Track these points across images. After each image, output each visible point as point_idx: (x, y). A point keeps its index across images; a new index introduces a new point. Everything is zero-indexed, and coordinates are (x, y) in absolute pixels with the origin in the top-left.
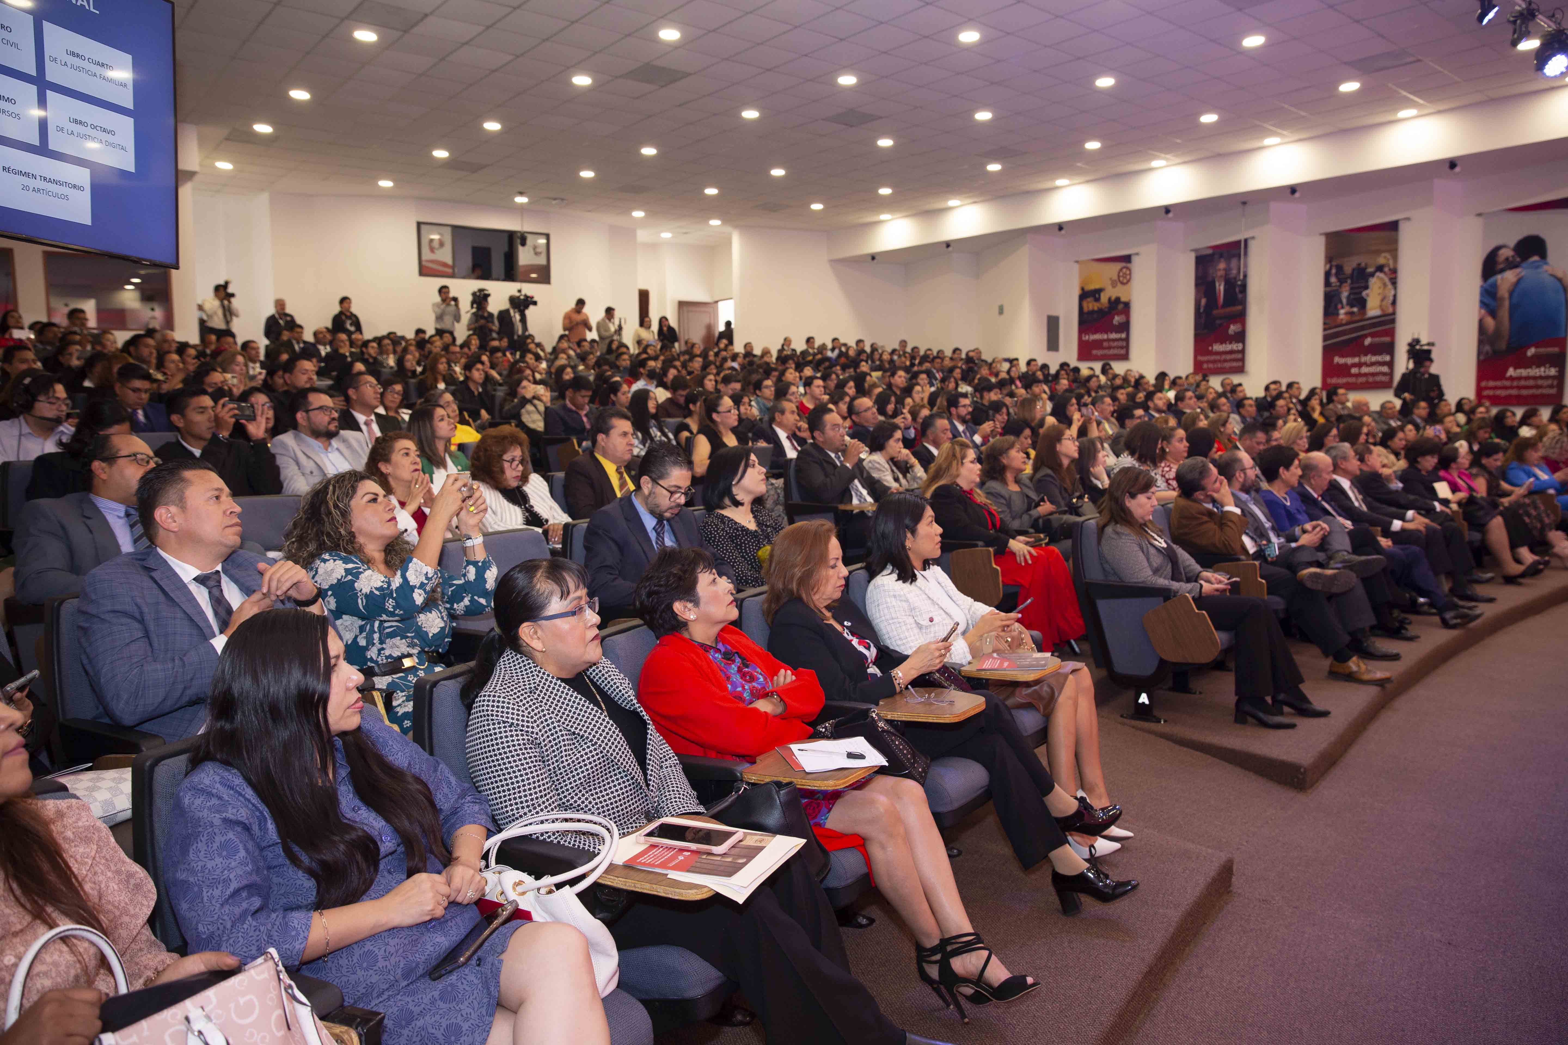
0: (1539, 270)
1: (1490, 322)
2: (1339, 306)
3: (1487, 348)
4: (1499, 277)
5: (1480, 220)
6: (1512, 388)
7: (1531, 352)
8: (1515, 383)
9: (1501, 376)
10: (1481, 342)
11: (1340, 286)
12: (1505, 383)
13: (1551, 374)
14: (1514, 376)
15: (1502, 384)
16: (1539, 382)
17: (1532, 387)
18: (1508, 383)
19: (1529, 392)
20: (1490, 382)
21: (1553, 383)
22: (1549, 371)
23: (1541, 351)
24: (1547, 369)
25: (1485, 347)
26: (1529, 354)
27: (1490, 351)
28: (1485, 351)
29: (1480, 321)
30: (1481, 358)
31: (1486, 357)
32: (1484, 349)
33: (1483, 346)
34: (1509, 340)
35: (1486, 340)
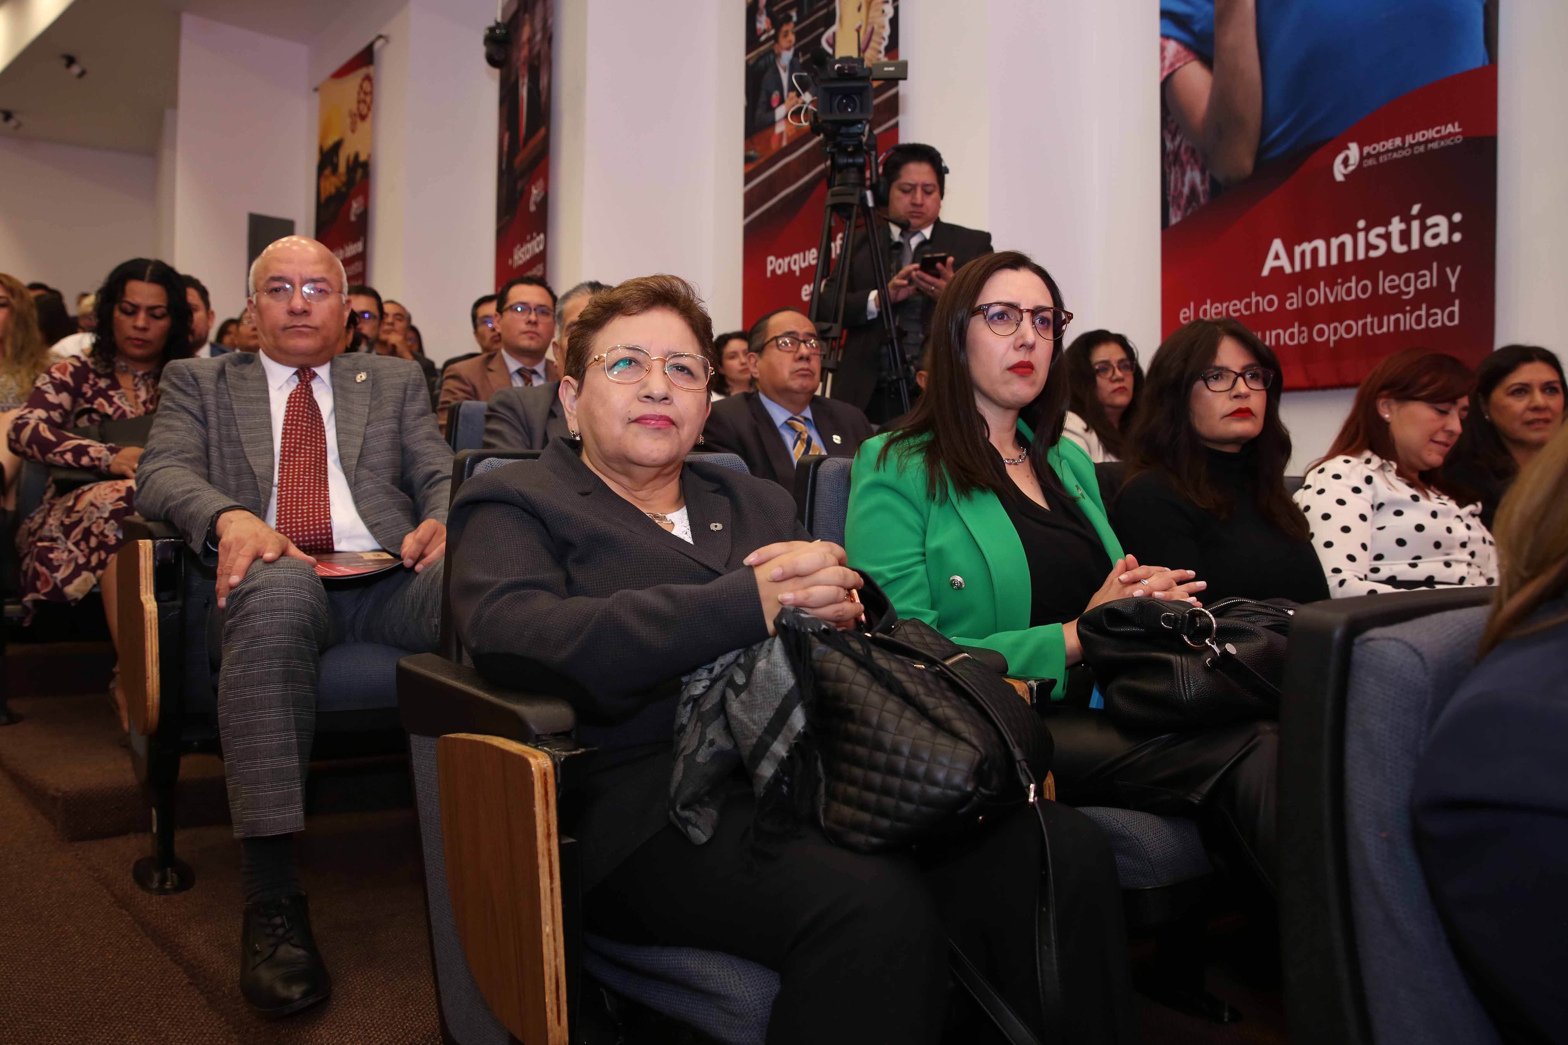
1: (1196, 80)
2: (775, 95)
3: (1193, 176)
6: (1281, 319)
7: (1347, 160)
8: (1294, 301)
9: (1245, 276)
10: (1169, 161)
11: (775, 38)
12: (1257, 303)
13: (1430, 243)
14: (1288, 270)
15: (1248, 306)
16: (1386, 284)
17: (1356, 309)
18: (1271, 303)
19: (1349, 329)
20: (1208, 307)
21: (1443, 279)
22: (1424, 229)
23: (1388, 151)
24: (1416, 225)
25: (1183, 174)
26: (1339, 172)
27: (1200, 188)
28: (1186, 190)
29: (1167, 86)
30: (1174, 220)
31: (1190, 211)
32: (1183, 184)
33: (1179, 175)
34: (1264, 131)
35: (1187, 148)
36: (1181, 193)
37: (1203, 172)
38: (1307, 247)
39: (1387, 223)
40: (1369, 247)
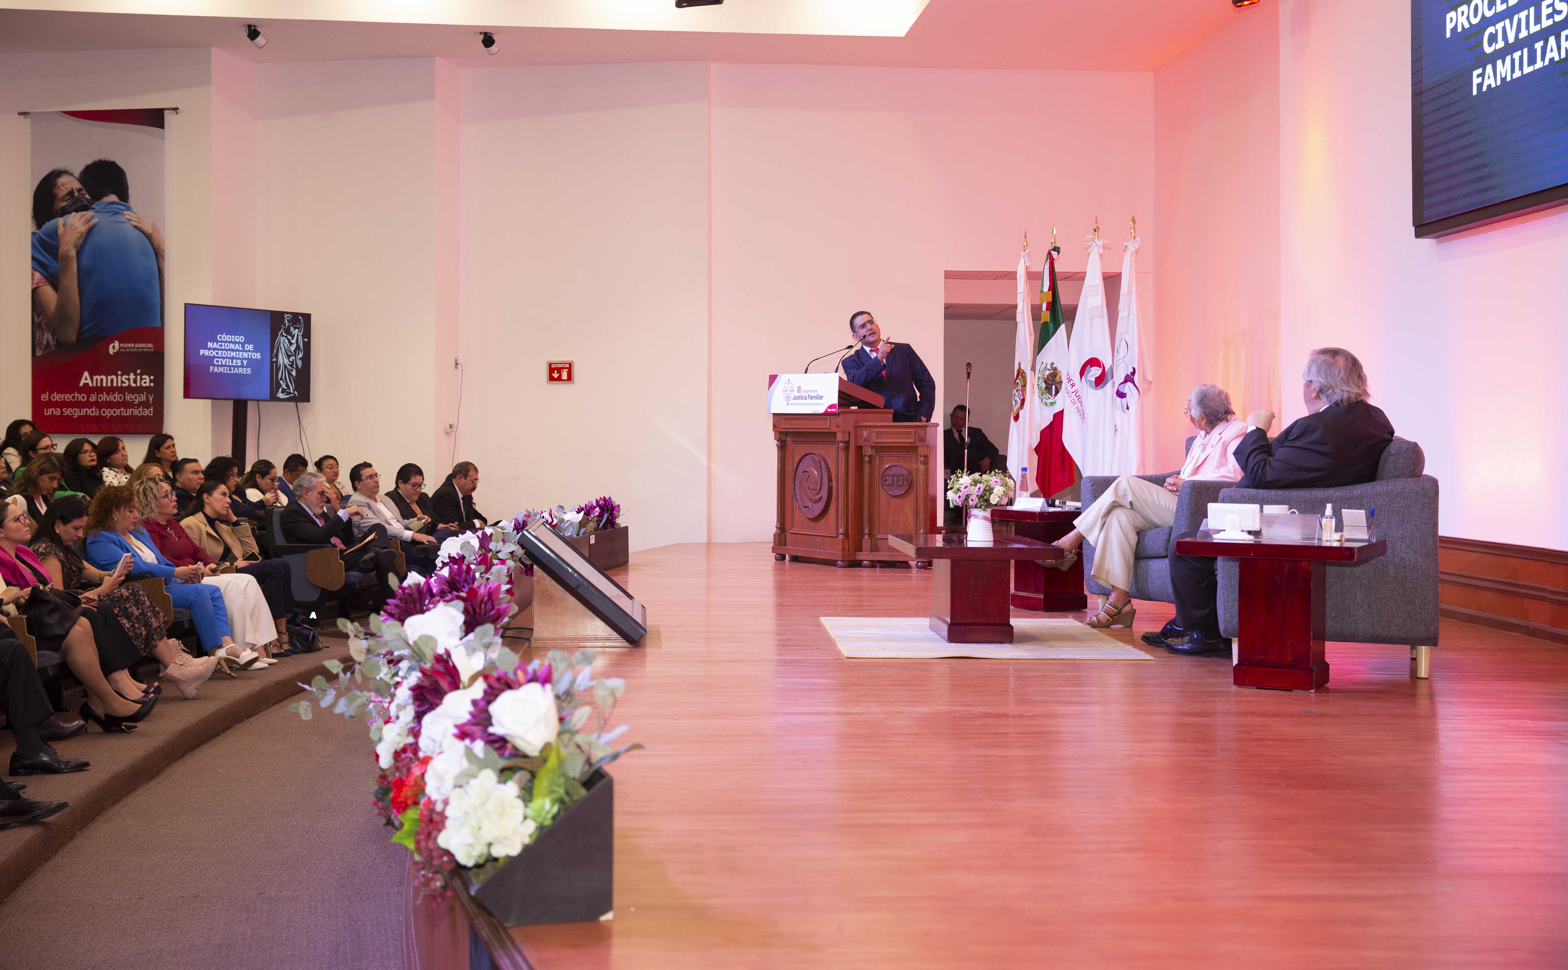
0: (119, 218)
1: (49, 294)
3: (48, 337)
4: (60, 221)
5: (26, 122)
6: (88, 404)
7: (114, 347)
8: (93, 398)
9: (72, 385)
10: (36, 327)
12: (78, 397)
13: (144, 385)
14: (91, 385)
15: (73, 397)
16: (129, 397)
17: (118, 405)
18: (83, 397)
19: (115, 412)
20: (55, 395)
21: (148, 398)
22: (141, 379)
23: (129, 348)
24: (139, 377)
25: (43, 335)
26: (111, 351)
27: (51, 342)
28: (44, 342)
29: (35, 291)
30: (39, 353)
31: (46, 352)
32: (43, 339)
33: (41, 334)
34: (81, 326)
35: (45, 324)
36: (42, 343)
37: (53, 336)
38: (99, 378)
39: (129, 375)
40: (122, 382)
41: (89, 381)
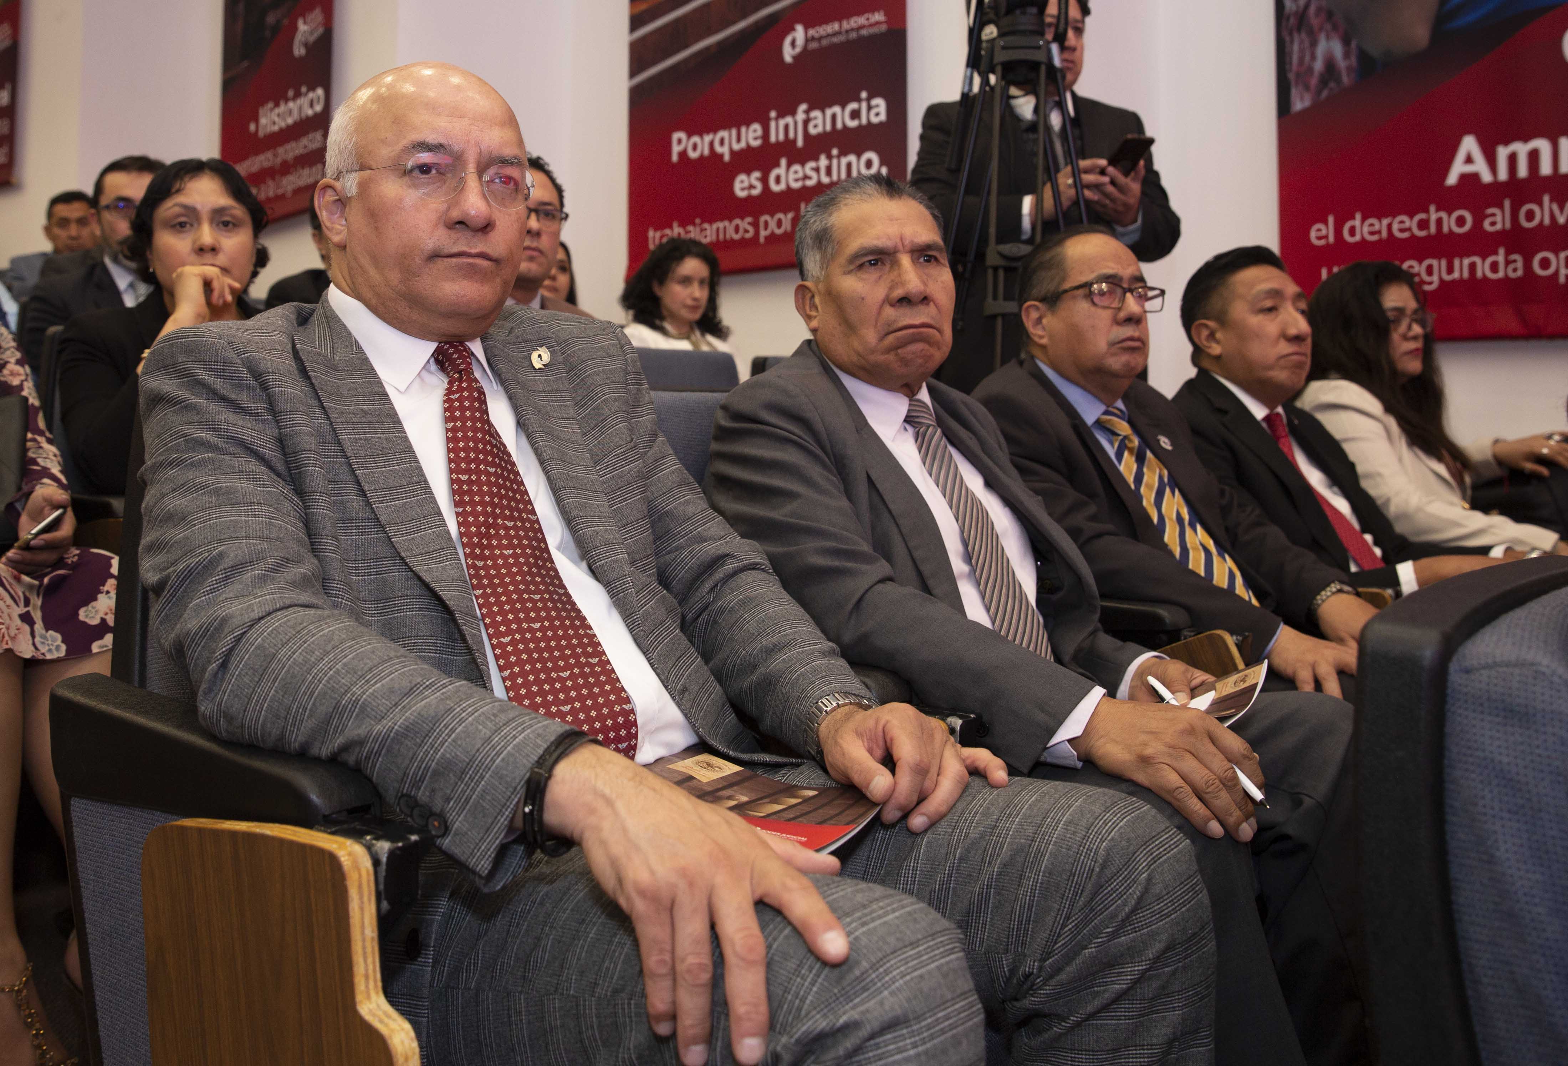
3: (1329, 48)
6: (1477, 241)
8: (1499, 220)
9: (1418, 184)
12: (1439, 222)
14: (1486, 177)
15: (1423, 225)
18: (1461, 221)
20: (1357, 222)
25: (1314, 44)
27: (1341, 63)
28: (1318, 66)
30: (1298, 105)
31: (1325, 94)
32: (1313, 57)
33: (1307, 44)
35: (1319, 9)
36: (1310, 70)
37: (1346, 42)
38: (1522, 149)
41: (1480, 167)
